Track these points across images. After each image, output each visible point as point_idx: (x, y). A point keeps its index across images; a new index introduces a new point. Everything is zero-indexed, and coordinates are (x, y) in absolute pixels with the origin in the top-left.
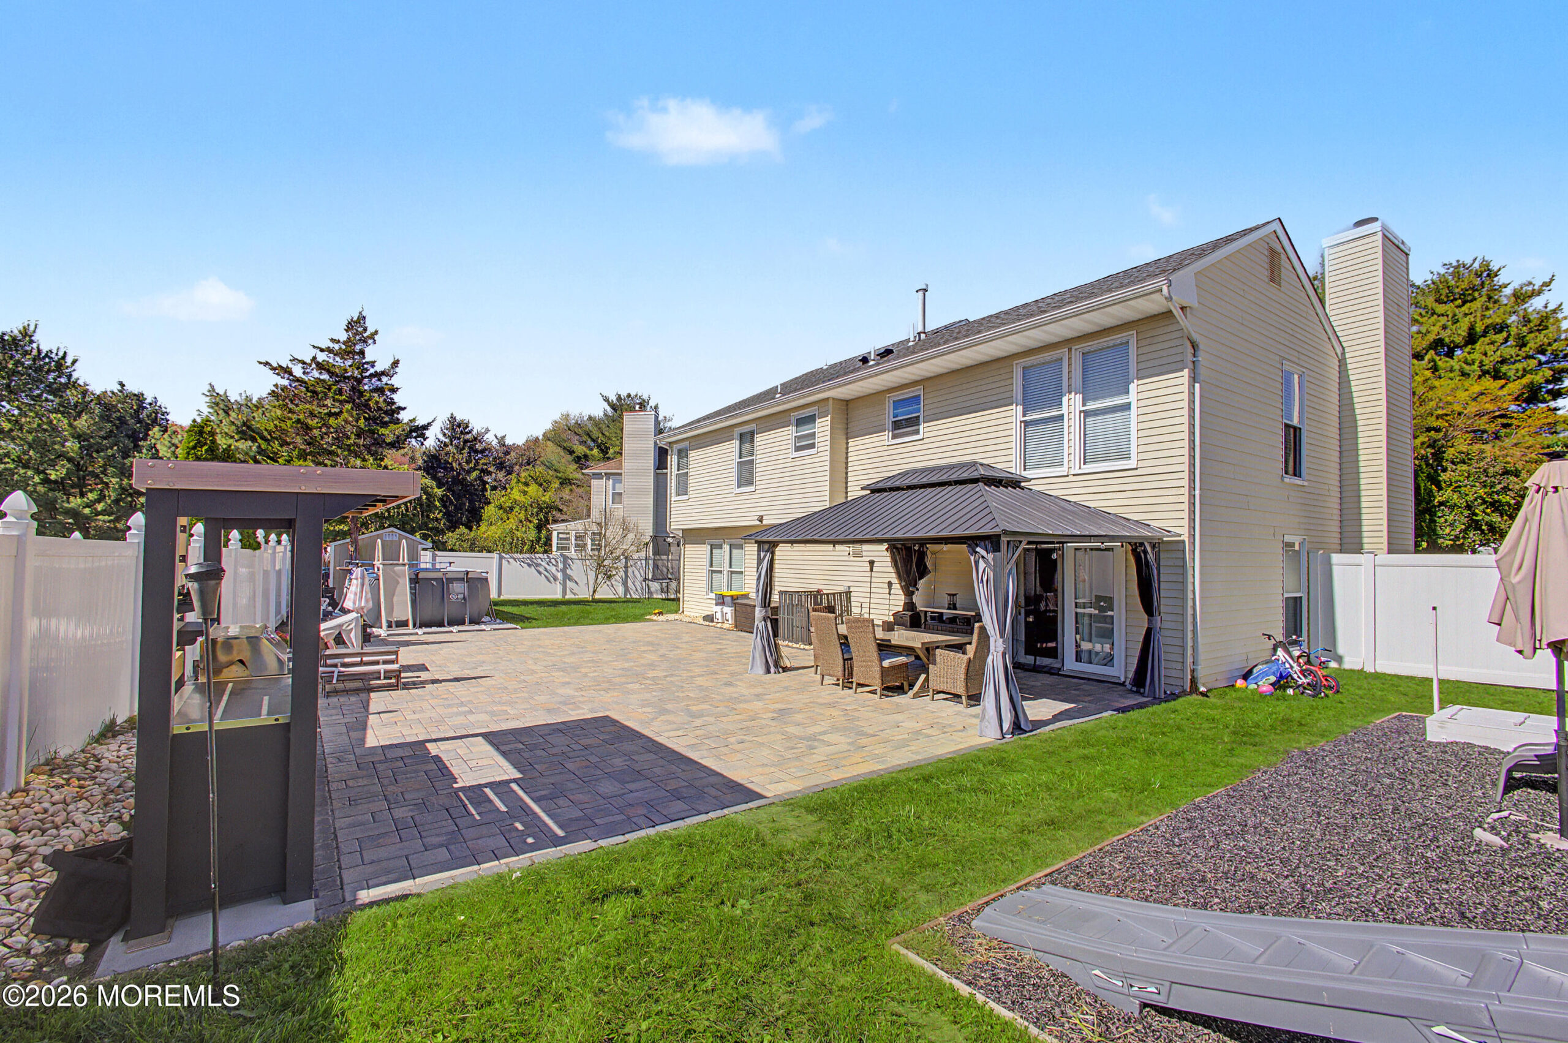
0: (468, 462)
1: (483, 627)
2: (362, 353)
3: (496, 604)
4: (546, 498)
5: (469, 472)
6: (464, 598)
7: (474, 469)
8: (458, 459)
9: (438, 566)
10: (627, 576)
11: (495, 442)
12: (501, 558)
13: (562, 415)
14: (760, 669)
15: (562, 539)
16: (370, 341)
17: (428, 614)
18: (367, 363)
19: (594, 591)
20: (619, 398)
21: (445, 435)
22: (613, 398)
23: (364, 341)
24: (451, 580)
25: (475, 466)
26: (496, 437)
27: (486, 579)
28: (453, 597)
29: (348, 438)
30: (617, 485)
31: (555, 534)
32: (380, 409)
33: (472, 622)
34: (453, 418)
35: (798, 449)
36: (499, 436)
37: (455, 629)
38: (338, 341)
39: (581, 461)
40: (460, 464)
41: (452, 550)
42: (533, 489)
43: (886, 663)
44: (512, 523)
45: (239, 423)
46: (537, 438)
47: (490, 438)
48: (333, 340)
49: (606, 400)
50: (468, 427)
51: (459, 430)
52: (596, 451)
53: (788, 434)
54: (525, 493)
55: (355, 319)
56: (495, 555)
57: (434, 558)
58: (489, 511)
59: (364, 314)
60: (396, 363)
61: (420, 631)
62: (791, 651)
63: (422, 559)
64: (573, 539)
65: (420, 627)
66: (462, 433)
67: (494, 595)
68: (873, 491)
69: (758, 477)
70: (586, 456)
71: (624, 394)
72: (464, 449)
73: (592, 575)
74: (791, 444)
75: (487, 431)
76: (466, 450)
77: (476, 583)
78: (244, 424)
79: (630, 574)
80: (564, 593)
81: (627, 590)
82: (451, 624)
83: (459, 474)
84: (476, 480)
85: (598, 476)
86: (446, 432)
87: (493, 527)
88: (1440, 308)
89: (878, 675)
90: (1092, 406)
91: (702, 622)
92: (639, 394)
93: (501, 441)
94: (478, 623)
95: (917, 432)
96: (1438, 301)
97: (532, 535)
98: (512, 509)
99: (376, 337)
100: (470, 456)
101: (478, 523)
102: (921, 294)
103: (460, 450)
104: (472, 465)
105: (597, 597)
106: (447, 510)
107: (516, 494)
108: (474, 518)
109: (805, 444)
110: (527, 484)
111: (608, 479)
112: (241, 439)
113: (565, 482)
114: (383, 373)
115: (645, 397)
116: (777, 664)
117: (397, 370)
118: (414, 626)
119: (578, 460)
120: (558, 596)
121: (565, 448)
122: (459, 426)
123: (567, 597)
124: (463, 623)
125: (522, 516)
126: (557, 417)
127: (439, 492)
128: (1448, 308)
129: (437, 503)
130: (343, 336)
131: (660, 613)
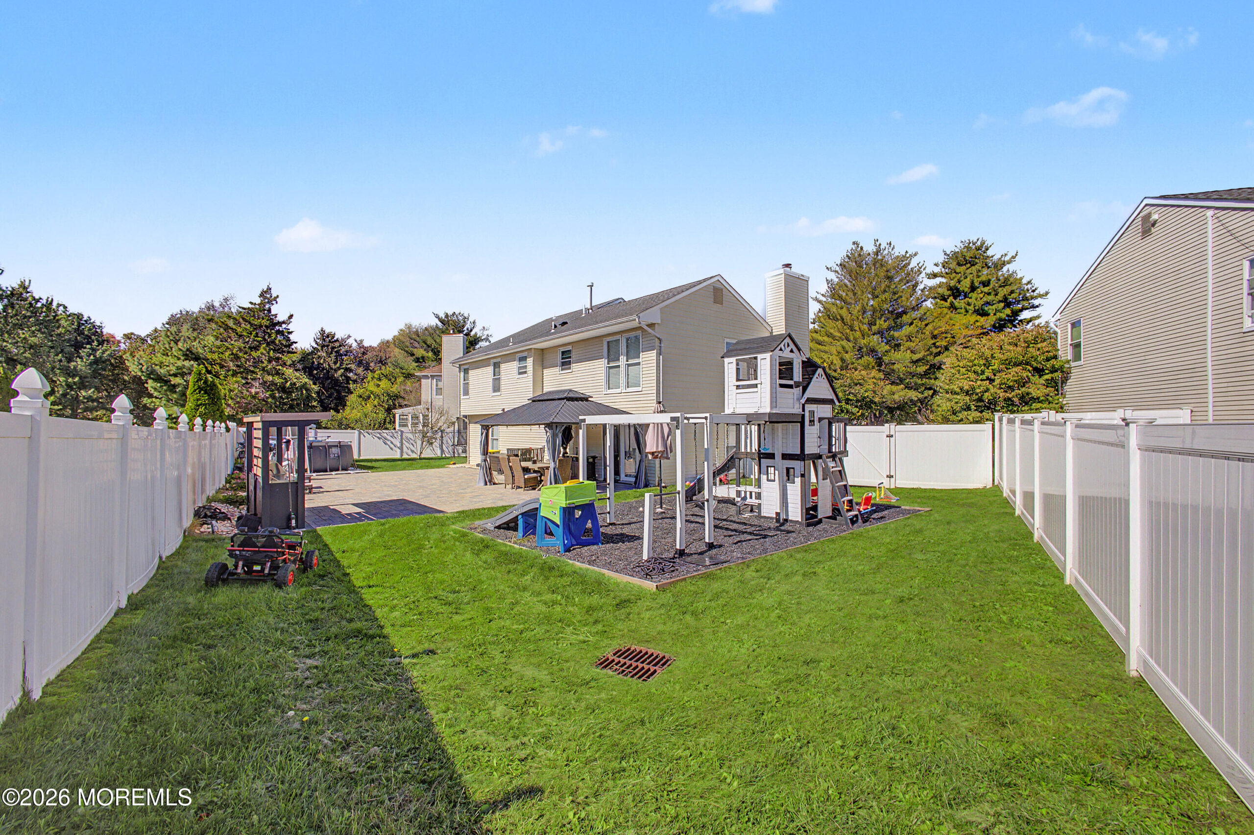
0: (335, 363)
1: (349, 472)
2: (269, 310)
3: (357, 461)
4: (395, 389)
5: (336, 371)
6: (338, 457)
7: (339, 368)
8: (327, 361)
9: (318, 439)
10: (442, 443)
11: (355, 345)
12: (360, 433)
13: (406, 325)
14: (482, 483)
15: (403, 419)
16: (274, 302)
17: (319, 465)
18: (273, 315)
19: (421, 453)
20: (447, 316)
21: (317, 343)
22: (442, 316)
23: (270, 302)
24: (330, 447)
25: (341, 365)
26: (356, 341)
27: (350, 446)
28: (332, 456)
29: (262, 362)
30: (439, 383)
31: (397, 416)
32: (282, 344)
33: (343, 470)
34: (322, 331)
35: (520, 373)
36: (358, 340)
37: (333, 473)
38: (255, 304)
39: (420, 361)
40: (329, 365)
41: (326, 428)
42: (384, 384)
43: (526, 477)
44: (369, 407)
45: (184, 350)
46: (388, 342)
47: (350, 341)
48: (251, 303)
49: (437, 317)
50: (333, 337)
51: (327, 340)
52: (430, 354)
53: (515, 365)
54: (378, 386)
55: (265, 289)
56: (356, 432)
57: (316, 434)
58: (352, 399)
59: (270, 286)
60: (291, 316)
61: (314, 474)
62: (498, 478)
63: (310, 435)
64: (410, 419)
65: (314, 472)
66: (330, 341)
67: (356, 457)
68: (534, 401)
69: (502, 387)
70: (423, 358)
71: (450, 313)
72: (331, 353)
73: (419, 442)
74: (516, 371)
75: (349, 337)
76: (334, 354)
77: (345, 448)
78: (188, 350)
79: (444, 442)
80: (402, 455)
81: (442, 451)
82: (331, 471)
83: (328, 372)
84: (341, 376)
85: (426, 377)
86: (318, 341)
87: (354, 411)
88: (958, 269)
89: (523, 481)
90: (631, 362)
91: (476, 467)
92: (462, 313)
93: (360, 343)
94: (346, 470)
95: (570, 368)
96: (959, 264)
97: (382, 415)
98: (369, 397)
99: (278, 300)
100: (337, 359)
101: (344, 407)
102: (589, 288)
103: (329, 354)
104: (338, 365)
105: (422, 456)
106: (320, 399)
107: (371, 387)
108: (340, 403)
109: (522, 372)
110: (380, 379)
111: (433, 379)
112: (186, 359)
113: (408, 376)
114: (284, 322)
115: (466, 315)
116: (490, 481)
117: (291, 320)
118: (311, 472)
119: (417, 360)
120: (398, 456)
121: (407, 352)
122: (328, 337)
123: (403, 457)
124: (338, 470)
125: (376, 403)
126: (402, 327)
127: (316, 388)
128: (961, 269)
129: (313, 395)
130: (258, 301)
131: (454, 464)
